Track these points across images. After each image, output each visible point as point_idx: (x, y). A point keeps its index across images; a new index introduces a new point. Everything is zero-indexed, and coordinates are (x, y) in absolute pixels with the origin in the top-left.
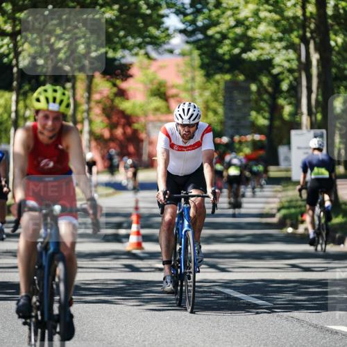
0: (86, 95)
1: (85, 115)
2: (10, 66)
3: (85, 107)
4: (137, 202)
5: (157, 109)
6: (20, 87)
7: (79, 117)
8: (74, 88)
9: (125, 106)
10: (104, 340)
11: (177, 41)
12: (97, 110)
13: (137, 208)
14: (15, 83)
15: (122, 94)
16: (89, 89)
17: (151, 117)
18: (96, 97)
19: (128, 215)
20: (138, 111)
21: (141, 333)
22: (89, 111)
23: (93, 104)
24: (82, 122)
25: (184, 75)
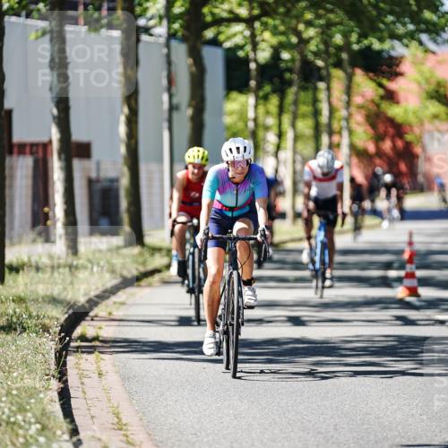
0: (345, 97)
1: (344, 123)
2: (246, 61)
3: (343, 113)
4: (411, 235)
5: (436, 117)
6: (259, 87)
7: (336, 126)
8: (329, 89)
9: (395, 111)
10: (371, 414)
12: (359, 118)
13: (411, 243)
14: (253, 83)
15: (391, 96)
16: (349, 90)
17: (428, 126)
18: (358, 100)
19: (401, 252)
20: (412, 119)
21: (417, 405)
22: (347, 119)
23: (353, 110)
24: (340, 133)
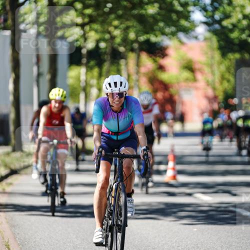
10: (149, 246)
11: (201, 30)
13: (173, 151)
14: (84, 60)
15: (161, 68)
16: (138, 64)
17: (183, 84)
21: (176, 241)
22: (138, 81)
25: (206, 53)
